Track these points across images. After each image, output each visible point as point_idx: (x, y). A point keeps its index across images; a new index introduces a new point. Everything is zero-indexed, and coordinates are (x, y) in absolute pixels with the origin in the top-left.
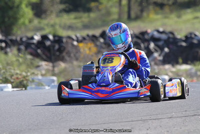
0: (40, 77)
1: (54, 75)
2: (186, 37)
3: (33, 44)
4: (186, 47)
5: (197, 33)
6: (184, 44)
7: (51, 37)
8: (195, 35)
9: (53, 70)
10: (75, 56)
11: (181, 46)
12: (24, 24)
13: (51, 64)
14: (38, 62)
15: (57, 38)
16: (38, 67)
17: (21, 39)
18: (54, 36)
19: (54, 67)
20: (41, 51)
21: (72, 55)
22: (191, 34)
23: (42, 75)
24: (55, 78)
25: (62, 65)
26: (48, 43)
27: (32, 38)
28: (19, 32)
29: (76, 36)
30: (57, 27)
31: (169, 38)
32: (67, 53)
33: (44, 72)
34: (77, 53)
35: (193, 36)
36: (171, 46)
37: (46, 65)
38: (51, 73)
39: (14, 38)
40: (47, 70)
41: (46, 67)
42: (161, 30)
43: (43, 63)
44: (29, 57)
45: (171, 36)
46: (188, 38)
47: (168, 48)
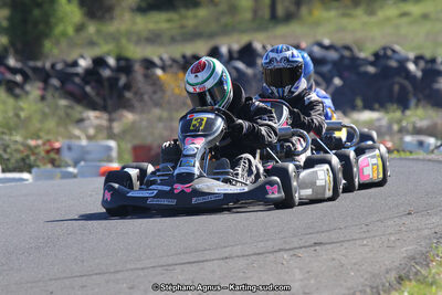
0: (84, 142)
1: (111, 136)
2: (376, 55)
3: (77, 75)
4: (375, 75)
5: (397, 48)
6: (371, 69)
7: (111, 61)
8: (394, 51)
9: (110, 128)
10: (151, 98)
11: (366, 73)
12: (64, 34)
13: (105, 116)
14: (81, 113)
15: (123, 63)
16: (80, 121)
17: (53, 66)
18: (119, 59)
19: (111, 120)
20: (92, 88)
21: (146, 97)
22: (385, 49)
23: (89, 138)
24: (112, 143)
25: (129, 117)
26: (106, 73)
27: (75, 64)
28: (56, 51)
29: (161, 59)
30: (124, 41)
31: (342, 57)
32: (136, 93)
33: (91, 131)
34: (155, 92)
35: (389, 53)
36: (346, 74)
37: (97, 117)
38: (105, 132)
39: (39, 64)
40: (99, 128)
41: (96, 122)
42: (327, 42)
43: (92, 114)
44: (63, 102)
45: (347, 53)
46: (379, 58)
47: (341, 77)
